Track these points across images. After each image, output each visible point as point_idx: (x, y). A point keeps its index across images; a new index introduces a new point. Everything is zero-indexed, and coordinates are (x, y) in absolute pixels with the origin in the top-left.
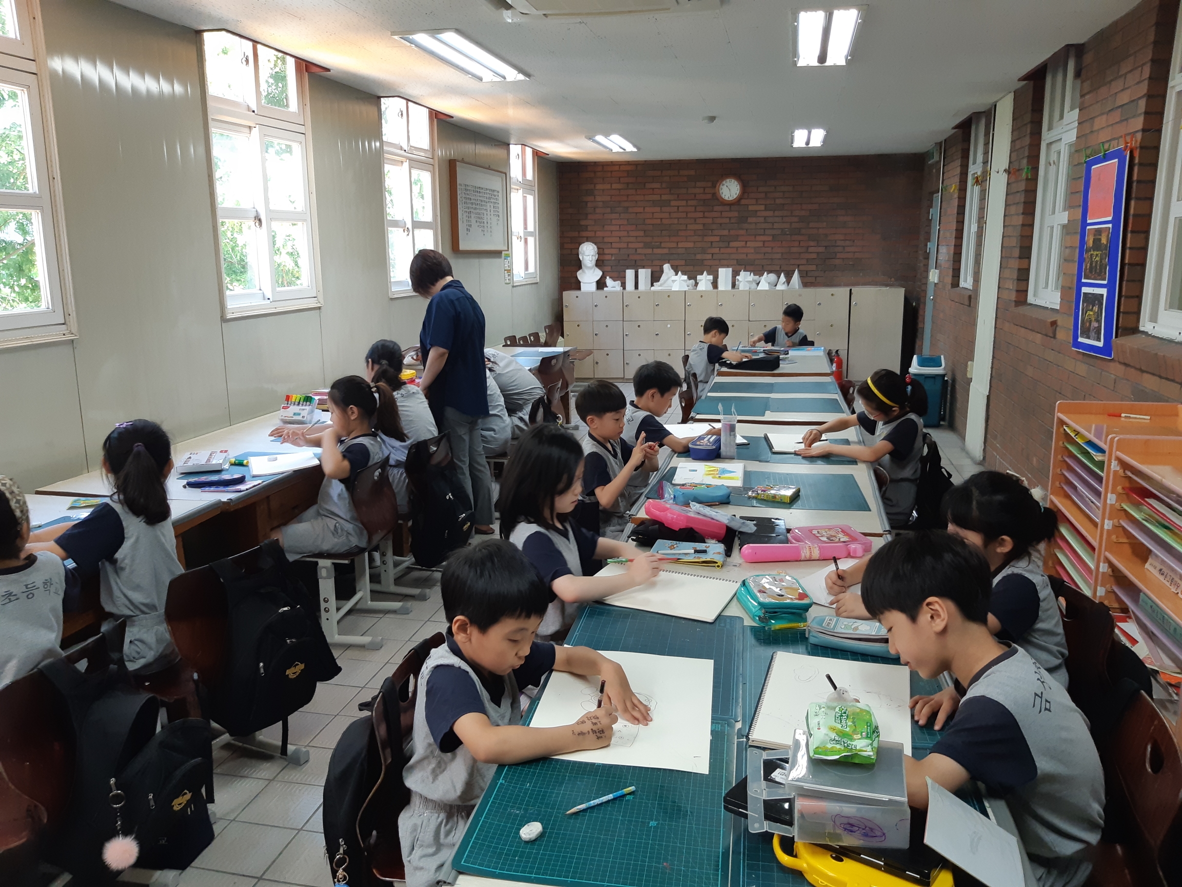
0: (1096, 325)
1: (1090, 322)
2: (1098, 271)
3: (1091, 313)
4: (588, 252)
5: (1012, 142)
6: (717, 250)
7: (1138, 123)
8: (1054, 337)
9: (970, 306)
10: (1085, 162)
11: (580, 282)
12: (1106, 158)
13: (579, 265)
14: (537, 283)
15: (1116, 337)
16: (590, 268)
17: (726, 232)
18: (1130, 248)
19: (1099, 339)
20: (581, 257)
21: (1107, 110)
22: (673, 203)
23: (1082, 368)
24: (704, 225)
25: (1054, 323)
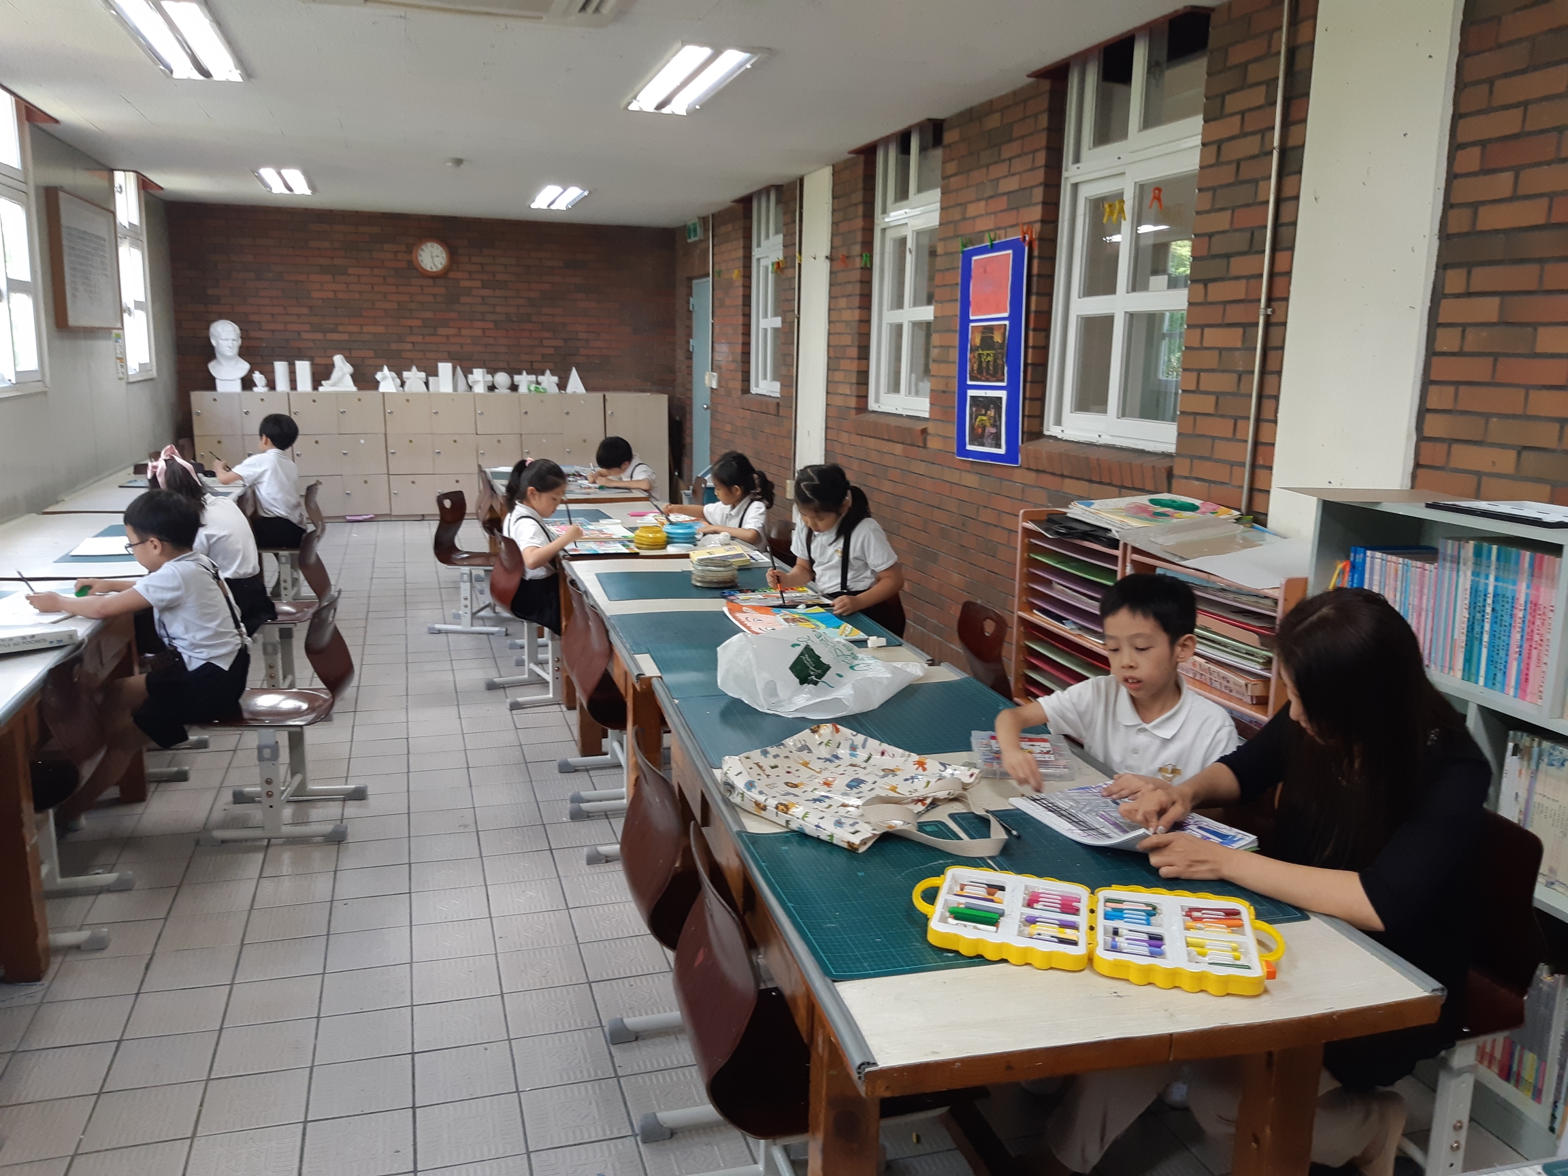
0: (994, 430)
1: (984, 428)
2: (991, 372)
3: (984, 418)
4: (225, 335)
5: (833, 223)
6: (419, 339)
7: (1036, 213)
8: (925, 447)
9: (778, 415)
10: (963, 252)
11: (213, 379)
12: (994, 248)
13: (210, 353)
14: (151, 379)
15: (1022, 443)
16: (229, 358)
17: (429, 315)
18: (1033, 347)
19: (998, 446)
20: (214, 342)
21: (986, 195)
22: (350, 271)
23: (971, 480)
24: (398, 303)
25: (924, 431)
